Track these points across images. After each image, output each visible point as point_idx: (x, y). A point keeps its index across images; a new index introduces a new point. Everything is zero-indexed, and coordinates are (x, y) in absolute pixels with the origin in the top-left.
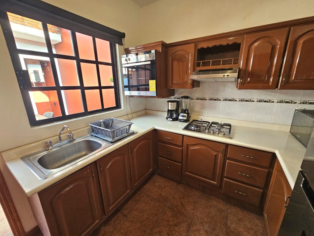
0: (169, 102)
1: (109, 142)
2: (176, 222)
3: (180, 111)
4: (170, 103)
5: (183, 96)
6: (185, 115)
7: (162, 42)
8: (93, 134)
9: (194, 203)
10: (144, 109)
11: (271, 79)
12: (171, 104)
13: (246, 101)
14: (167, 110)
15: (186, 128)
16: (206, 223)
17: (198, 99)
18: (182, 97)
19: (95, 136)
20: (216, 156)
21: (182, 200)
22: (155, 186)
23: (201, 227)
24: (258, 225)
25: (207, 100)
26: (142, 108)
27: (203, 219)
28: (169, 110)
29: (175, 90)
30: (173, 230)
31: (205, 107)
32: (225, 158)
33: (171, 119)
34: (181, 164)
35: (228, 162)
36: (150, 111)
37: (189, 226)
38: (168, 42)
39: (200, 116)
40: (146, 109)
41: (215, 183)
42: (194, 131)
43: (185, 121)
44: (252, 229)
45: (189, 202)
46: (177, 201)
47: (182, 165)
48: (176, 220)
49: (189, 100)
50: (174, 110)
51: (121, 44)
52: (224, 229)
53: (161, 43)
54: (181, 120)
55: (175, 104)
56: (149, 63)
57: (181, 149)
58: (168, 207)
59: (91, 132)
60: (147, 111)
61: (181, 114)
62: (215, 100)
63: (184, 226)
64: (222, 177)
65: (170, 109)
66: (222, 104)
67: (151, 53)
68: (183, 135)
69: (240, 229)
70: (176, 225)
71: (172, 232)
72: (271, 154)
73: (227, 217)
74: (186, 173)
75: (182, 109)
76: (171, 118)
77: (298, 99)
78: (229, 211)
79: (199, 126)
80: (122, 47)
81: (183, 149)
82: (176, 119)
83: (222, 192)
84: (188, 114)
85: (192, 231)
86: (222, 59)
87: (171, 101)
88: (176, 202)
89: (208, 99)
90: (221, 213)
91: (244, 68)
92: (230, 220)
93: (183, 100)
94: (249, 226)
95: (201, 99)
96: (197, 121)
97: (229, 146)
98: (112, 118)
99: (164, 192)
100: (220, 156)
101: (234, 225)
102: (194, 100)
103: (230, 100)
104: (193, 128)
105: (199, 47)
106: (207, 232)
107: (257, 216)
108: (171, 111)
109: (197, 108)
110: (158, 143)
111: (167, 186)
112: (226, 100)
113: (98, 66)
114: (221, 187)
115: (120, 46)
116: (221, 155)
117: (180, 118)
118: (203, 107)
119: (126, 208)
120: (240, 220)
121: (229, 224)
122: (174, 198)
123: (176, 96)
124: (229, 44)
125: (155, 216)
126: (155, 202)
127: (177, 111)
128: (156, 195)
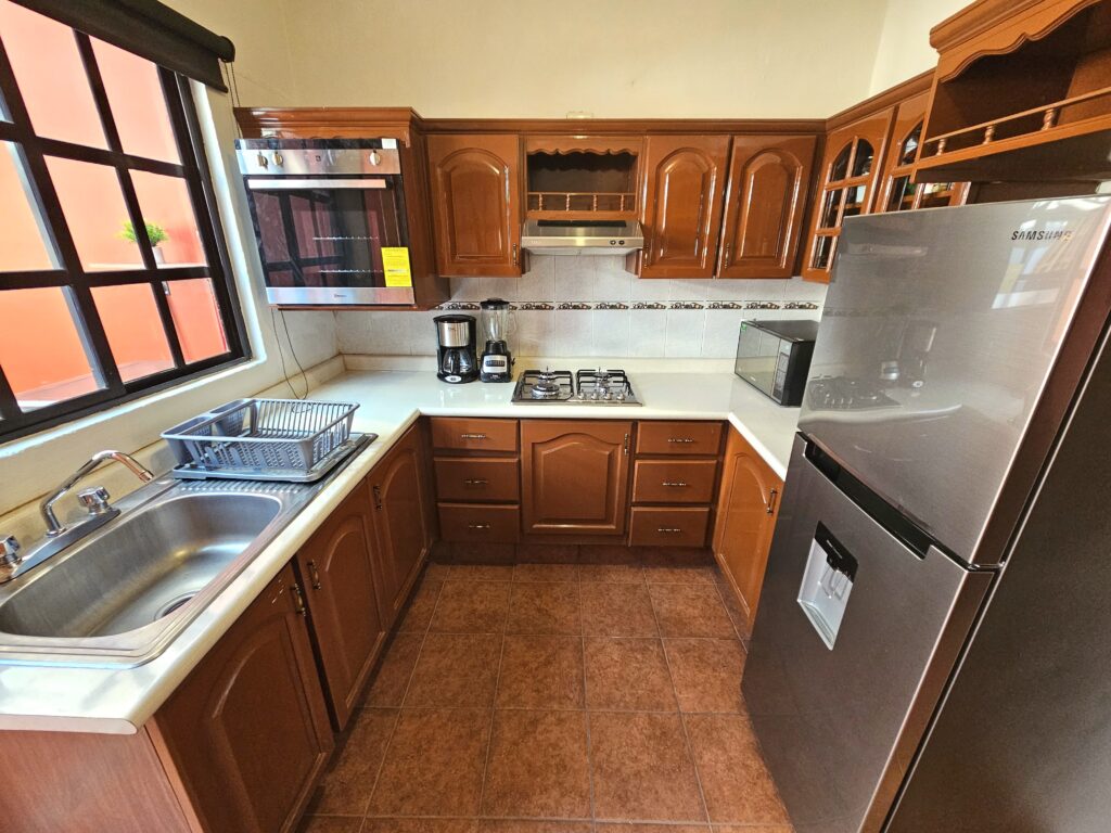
0: (439, 320)
1: (298, 483)
2: (544, 657)
3: (480, 350)
4: (446, 326)
5: (485, 300)
6: (498, 358)
7: (412, 110)
8: (186, 472)
9: (570, 595)
10: (335, 352)
11: (705, 251)
12: (451, 329)
13: (650, 307)
14: (434, 348)
15: (519, 397)
16: (613, 626)
17: (528, 308)
18: (485, 305)
19: (209, 479)
20: (611, 458)
21: (538, 602)
22: (445, 597)
23: (606, 640)
24: (705, 587)
25: (553, 308)
26: (328, 352)
27: (602, 622)
28: (443, 351)
29: (451, 281)
30: (546, 677)
31: (550, 332)
32: (633, 456)
33: (459, 379)
34: (516, 507)
35: (639, 465)
36: (363, 359)
37: (579, 650)
38: (426, 113)
39: (539, 357)
40: (340, 354)
41: (613, 527)
42: (543, 401)
43: (505, 378)
44: (699, 597)
45: (556, 599)
46: (526, 609)
47: (520, 508)
48: (543, 652)
49: (505, 311)
50: (462, 348)
51: (217, 85)
52: (652, 621)
53: (409, 117)
54: (489, 378)
55: (464, 327)
56: (381, 184)
57: (516, 460)
58: (509, 634)
59: (177, 468)
60: (347, 358)
61: (486, 359)
62: (575, 307)
63: (568, 657)
64: (628, 504)
65: (448, 343)
66: (593, 317)
67: (380, 147)
68: (519, 419)
69: (679, 608)
70: (548, 663)
71: (545, 681)
72: (721, 424)
73: (647, 596)
74: (535, 526)
75: (488, 343)
76: (458, 374)
77: (743, 299)
78: (649, 583)
79: (551, 386)
80: (226, 101)
81: (520, 461)
82: (473, 375)
83: (630, 545)
84: (508, 355)
85: (589, 657)
86: (595, 195)
87: (451, 319)
88: (524, 612)
89: (556, 307)
90: (635, 594)
91: (650, 222)
92: (655, 599)
93: (490, 312)
94: (691, 594)
95: (538, 308)
96: (539, 372)
97: (640, 424)
98: (247, 400)
99: (481, 602)
100: (621, 454)
101: (666, 606)
102: (516, 312)
103: (612, 307)
104: (539, 393)
105: (532, 149)
106: (620, 644)
107: (700, 570)
108: (455, 351)
109: (527, 336)
110: (436, 459)
111: (481, 584)
112: (602, 307)
113: (129, 176)
114: (626, 533)
115: (217, 96)
116: (623, 451)
117: (486, 369)
118: (545, 331)
119: (382, 692)
120: (673, 591)
121: (656, 608)
122: (514, 604)
123: (455, 299)
124: (611, 152)
125: (484, 669)
126: (468, 637)
127: (470, 350)
128: (459, 617)
